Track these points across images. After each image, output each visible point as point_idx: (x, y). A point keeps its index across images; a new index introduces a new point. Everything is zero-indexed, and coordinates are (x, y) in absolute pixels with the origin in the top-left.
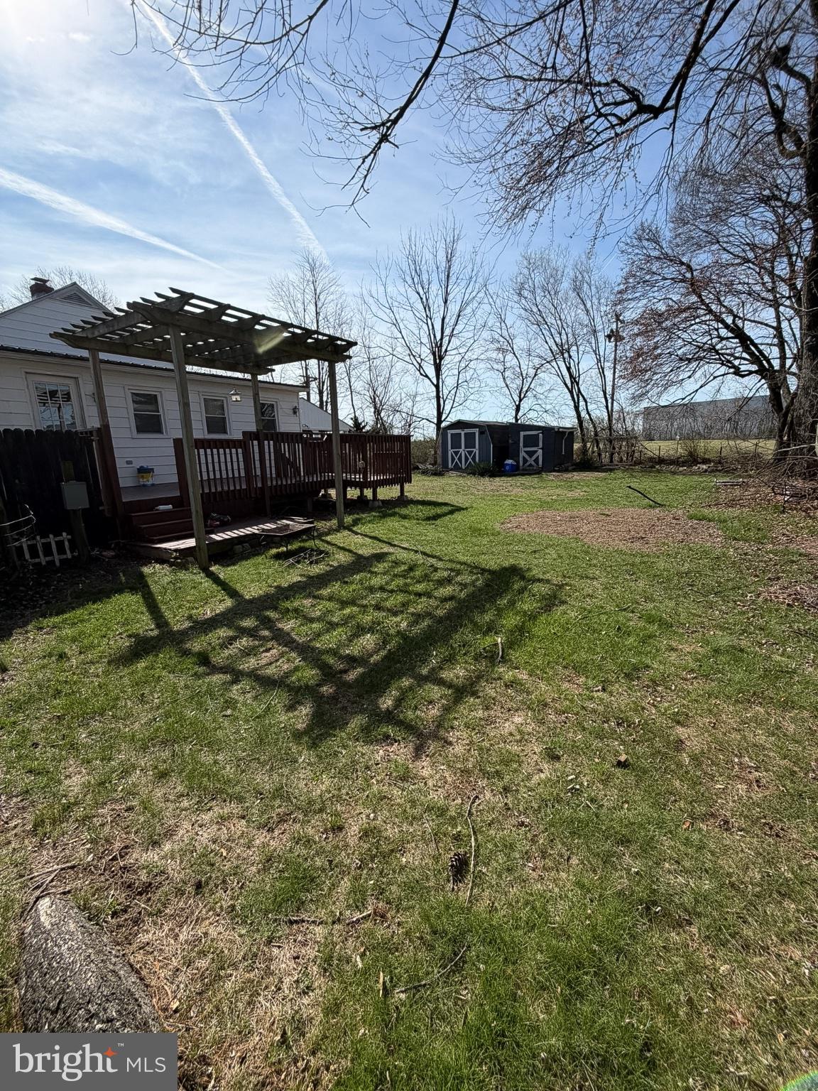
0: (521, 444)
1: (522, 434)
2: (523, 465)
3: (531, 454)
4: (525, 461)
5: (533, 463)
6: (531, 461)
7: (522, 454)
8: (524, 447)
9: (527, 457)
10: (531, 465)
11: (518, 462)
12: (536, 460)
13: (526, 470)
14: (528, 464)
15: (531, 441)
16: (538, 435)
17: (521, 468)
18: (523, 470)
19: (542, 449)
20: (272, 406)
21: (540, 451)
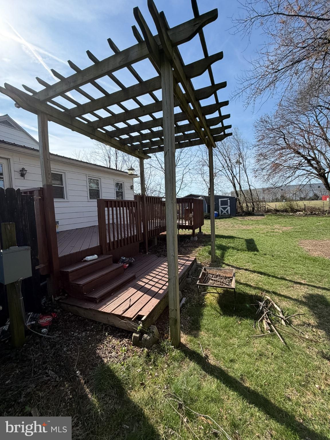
0: (220, 204)
1: (220, 200)
2: (221, 213)
3: (224, 209)
4: (222, 212)
5: (226, 213)
6: (225, 212)
7: (220, 209)
8: (221, 205)
9: (223, 210)
10: (225, 214)
11: (219, 212)
12: (227, 211)
13: (223, 216)
14: (223, 213)
15: (224, 203)
16: (227, 200)
17: (220, 215)
18: (221, 216)
19: (230, 206)
20: (121, 184)
21: (229, 207)
